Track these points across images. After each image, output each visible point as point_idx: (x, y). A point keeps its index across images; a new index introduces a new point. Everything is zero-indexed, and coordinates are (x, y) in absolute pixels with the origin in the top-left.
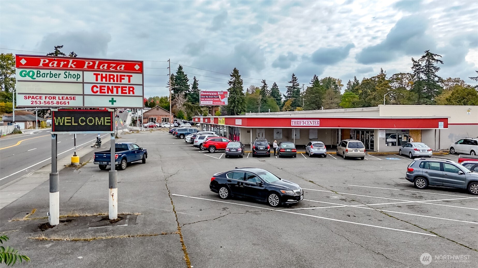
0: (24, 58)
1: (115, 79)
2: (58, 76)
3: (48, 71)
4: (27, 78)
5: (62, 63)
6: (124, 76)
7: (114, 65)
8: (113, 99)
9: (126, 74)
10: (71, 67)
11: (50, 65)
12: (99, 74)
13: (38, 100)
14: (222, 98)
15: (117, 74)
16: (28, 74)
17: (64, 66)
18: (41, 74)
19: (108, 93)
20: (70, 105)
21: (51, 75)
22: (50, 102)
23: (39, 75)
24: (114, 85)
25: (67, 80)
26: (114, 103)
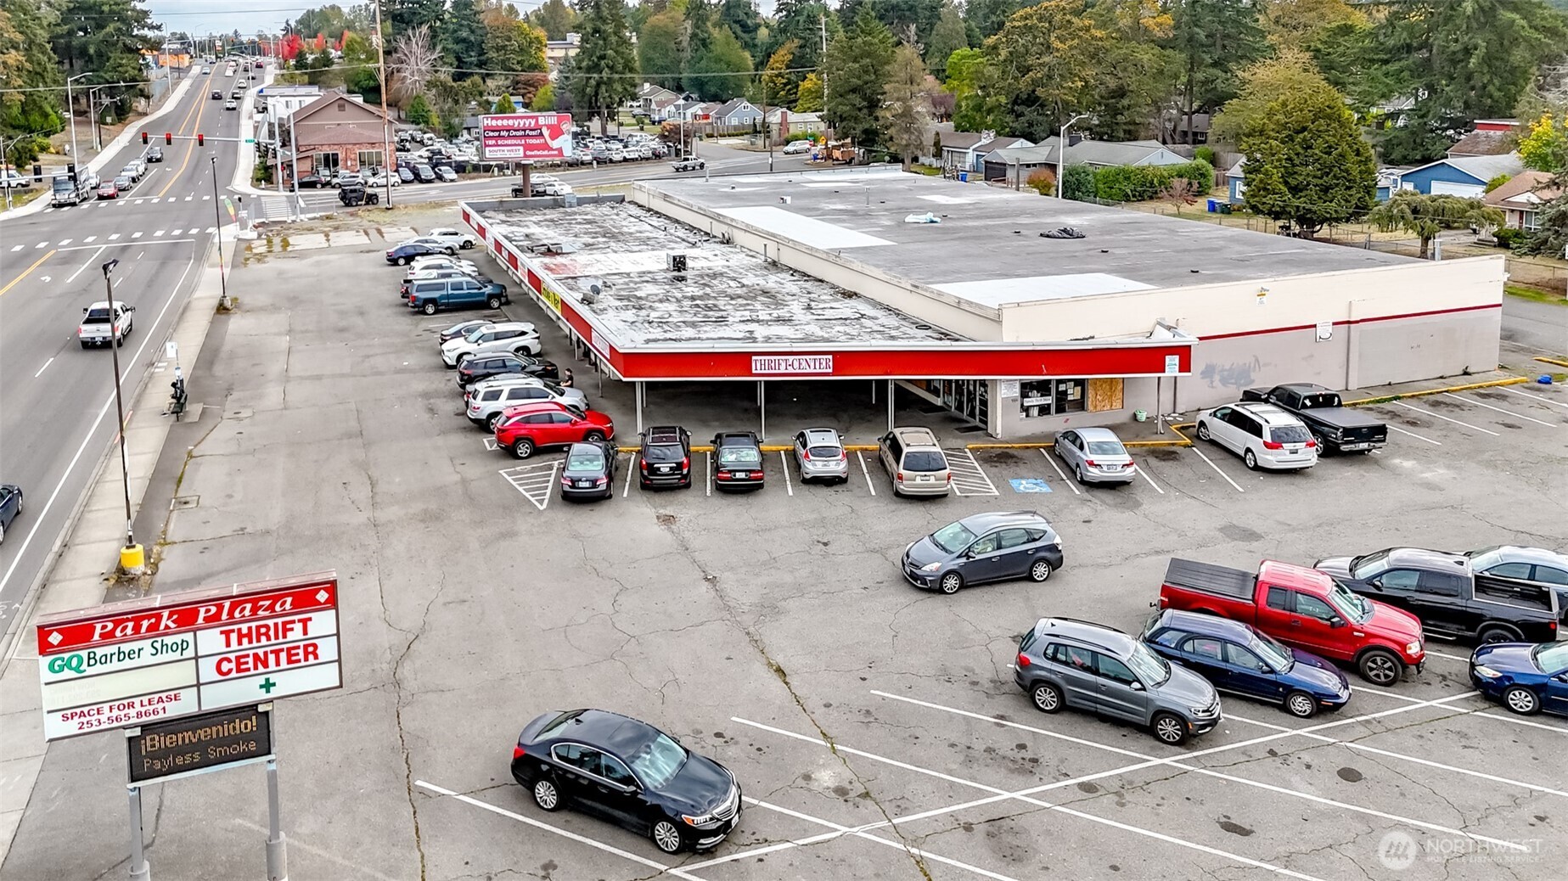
0: (57, 630)
1: (272, 633)
2: (136, 655)
3: (114, 649)
4: (68, 674)
5: (145, 624)
6: (293, 622)
7: (267, 603)
8: (267, 680)
9: (296, 618)
10: (167, 627)
11: (118, 633)
12: (233, 631)
13: (93, 718)
14: (553, 138)
15: (276, 620)
16: (68, 664)
17: (149, 629)
18: (98, 658)
19: (256, 668)
20: (167, 715)
21: (122, 656)
22: (122, 717)
23: (92, 662)
24: (269, 649)
25: (160, 658)
26: (272, 688)
